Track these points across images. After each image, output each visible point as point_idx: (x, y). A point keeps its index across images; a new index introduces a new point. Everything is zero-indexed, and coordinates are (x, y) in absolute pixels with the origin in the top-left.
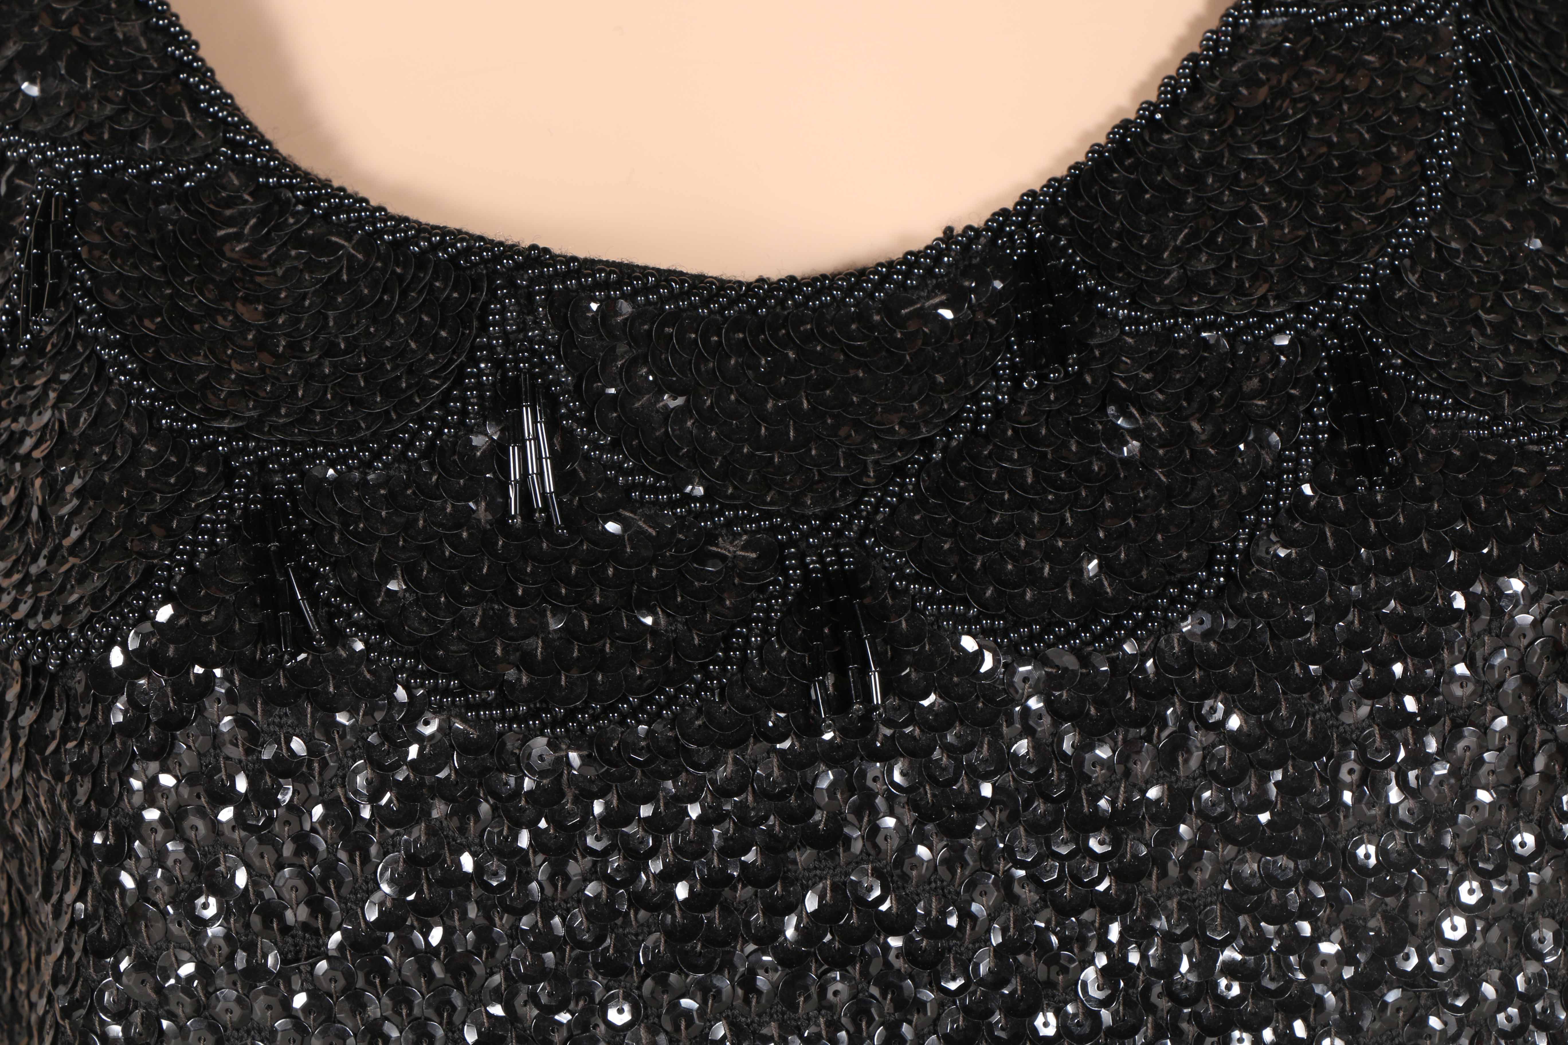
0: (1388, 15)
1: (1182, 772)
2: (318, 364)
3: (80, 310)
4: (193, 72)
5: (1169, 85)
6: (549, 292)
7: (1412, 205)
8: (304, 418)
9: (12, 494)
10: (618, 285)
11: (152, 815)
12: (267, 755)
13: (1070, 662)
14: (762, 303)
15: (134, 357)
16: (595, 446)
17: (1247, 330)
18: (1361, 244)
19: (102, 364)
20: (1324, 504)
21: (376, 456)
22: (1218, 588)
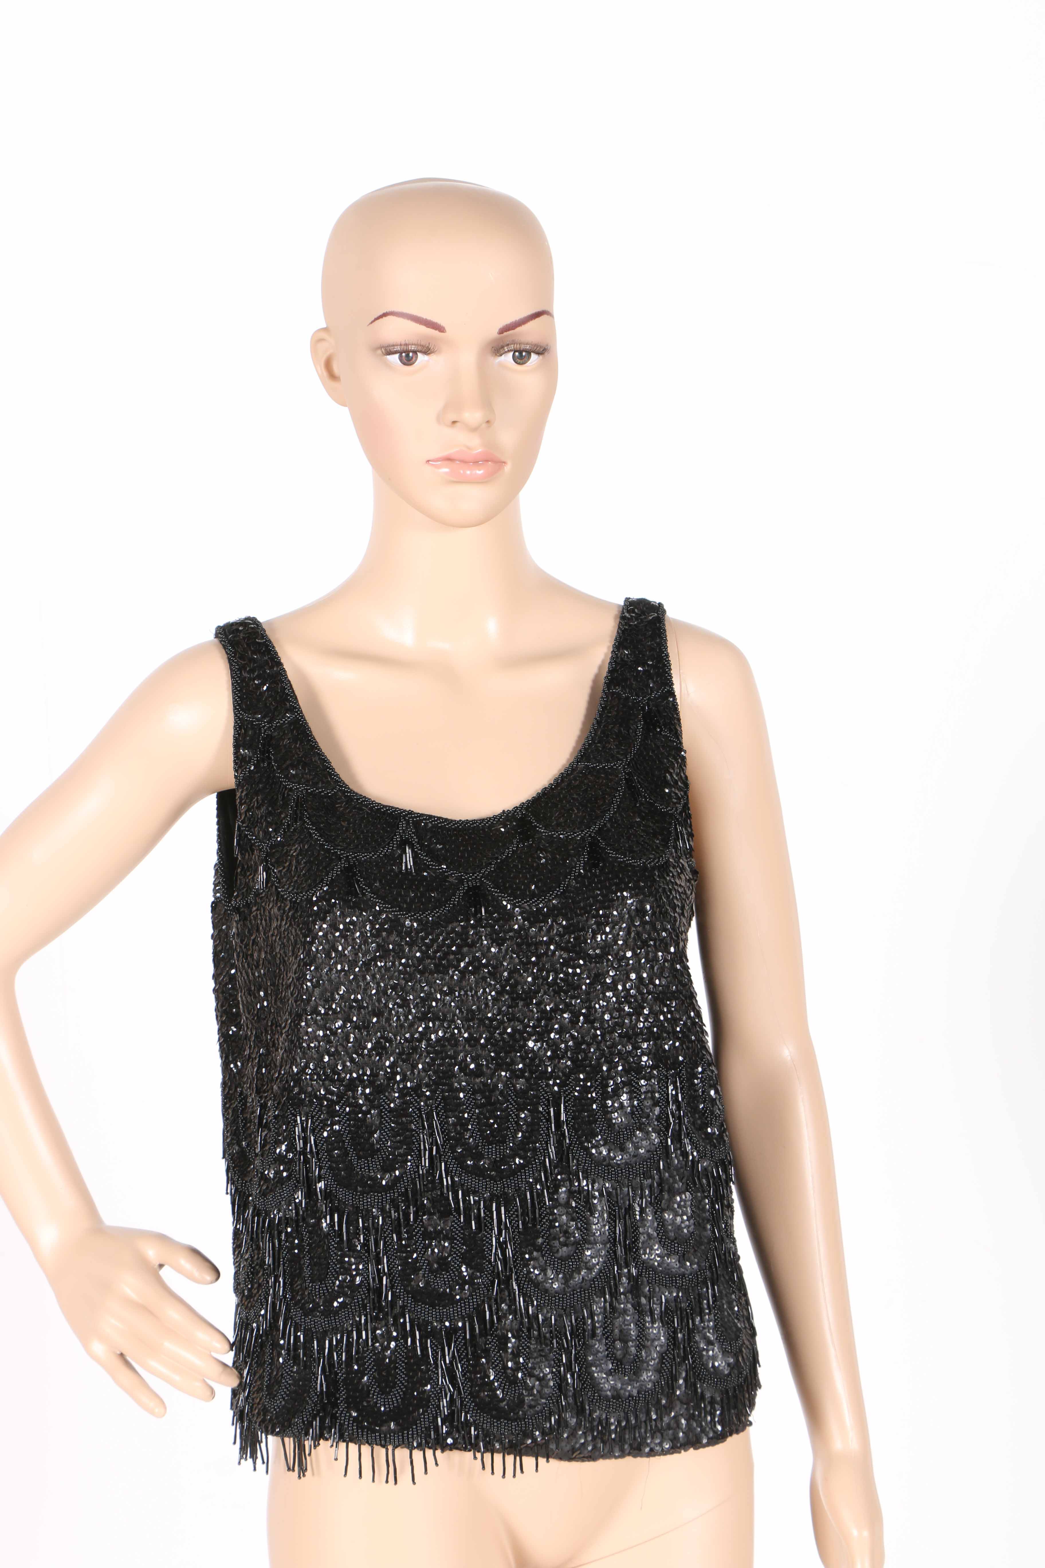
0: (607, 766)
1: (551, 934)
2: (360, 835)
3: (306, 822)
4: (330, 769)
5: (556, 780)
6: (413, 820)
7: (610, 809)
8: (357, 847)
9: (288, 864)
10: (428, 820)
11: (321, 934)
12: (348, 920)
13: (528, 908)
14: (460, 825)
15: (319, 832)
16: (422, 855)
17: (571, 835)
18: (597, 817)
19: (310, 834)
20: (586, 874)
21: (373, 855)
22: (561, 892)
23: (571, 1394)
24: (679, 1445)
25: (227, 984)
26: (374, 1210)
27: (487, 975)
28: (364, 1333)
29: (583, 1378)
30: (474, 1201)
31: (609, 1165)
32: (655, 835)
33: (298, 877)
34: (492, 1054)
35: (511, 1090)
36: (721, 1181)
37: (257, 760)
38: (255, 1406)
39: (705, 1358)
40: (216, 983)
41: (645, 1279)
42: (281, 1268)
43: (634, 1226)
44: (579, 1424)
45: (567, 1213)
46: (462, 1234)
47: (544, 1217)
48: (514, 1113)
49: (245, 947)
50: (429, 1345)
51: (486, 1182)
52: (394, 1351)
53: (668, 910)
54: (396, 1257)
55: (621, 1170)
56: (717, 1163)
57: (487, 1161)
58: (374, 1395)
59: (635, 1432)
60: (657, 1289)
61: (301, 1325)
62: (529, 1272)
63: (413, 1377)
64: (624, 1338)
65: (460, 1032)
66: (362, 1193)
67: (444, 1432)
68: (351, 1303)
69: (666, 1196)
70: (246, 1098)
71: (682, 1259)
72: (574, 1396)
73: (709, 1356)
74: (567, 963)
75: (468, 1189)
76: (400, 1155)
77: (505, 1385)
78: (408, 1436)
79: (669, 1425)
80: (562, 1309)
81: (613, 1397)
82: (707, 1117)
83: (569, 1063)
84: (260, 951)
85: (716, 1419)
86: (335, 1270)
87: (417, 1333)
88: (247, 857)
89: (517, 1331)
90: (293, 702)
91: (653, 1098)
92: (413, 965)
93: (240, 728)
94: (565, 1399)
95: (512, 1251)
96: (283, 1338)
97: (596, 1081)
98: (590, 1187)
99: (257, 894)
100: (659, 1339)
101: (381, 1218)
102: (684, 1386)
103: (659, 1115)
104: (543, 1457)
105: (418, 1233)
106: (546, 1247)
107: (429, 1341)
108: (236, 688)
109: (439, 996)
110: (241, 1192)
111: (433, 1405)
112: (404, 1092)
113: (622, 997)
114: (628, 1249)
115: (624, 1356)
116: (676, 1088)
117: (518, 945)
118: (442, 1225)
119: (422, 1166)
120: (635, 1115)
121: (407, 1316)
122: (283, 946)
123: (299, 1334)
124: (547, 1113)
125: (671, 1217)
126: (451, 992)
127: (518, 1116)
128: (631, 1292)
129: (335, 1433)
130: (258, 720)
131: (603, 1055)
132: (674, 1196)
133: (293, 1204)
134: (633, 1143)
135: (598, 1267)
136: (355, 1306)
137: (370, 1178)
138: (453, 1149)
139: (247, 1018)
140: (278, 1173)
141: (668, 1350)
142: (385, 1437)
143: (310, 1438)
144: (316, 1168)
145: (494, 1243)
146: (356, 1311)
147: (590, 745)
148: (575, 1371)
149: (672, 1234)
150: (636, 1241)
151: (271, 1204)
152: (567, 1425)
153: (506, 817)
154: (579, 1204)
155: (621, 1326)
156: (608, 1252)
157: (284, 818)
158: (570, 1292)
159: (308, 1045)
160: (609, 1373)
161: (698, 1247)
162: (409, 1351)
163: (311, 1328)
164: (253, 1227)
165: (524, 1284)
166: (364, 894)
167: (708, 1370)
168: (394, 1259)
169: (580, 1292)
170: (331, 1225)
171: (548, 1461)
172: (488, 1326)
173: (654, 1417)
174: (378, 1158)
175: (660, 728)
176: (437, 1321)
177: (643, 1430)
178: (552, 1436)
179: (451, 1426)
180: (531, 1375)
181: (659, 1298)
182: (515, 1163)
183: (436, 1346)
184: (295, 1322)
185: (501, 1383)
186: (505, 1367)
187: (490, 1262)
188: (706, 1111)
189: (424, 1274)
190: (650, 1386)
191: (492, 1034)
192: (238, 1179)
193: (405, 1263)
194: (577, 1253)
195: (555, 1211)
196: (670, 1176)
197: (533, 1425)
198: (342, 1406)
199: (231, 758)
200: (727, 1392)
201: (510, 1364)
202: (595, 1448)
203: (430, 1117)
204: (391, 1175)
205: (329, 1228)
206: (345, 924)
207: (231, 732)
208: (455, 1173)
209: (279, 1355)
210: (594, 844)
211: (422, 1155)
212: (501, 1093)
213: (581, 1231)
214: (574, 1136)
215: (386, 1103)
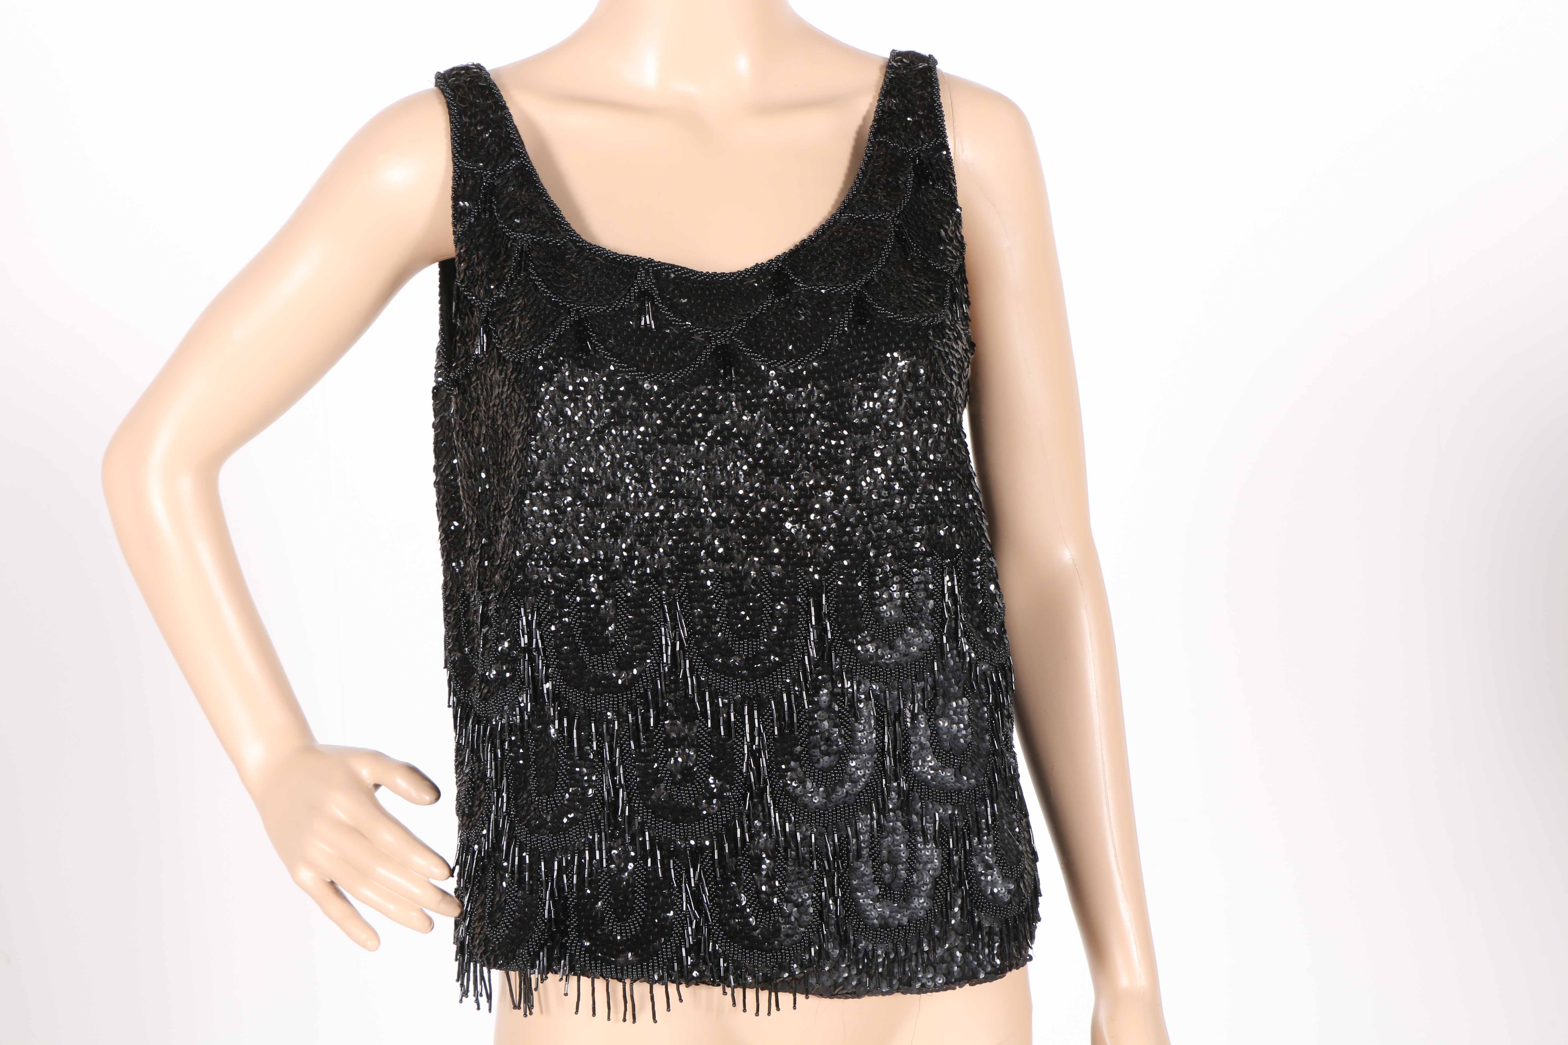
0: (874, 217)
1: (812, 400)
2: (593, 288)
3: (531, 273)
4: (560, 217)
5: (817, 231)
6: (653, 270)
7: (877, 262)
8: (588, 299)
10: (671, 269)
11: (547, 398)
12: (578, 381)
13: (784, 369)
14: (707, 278)
15: (545, 284)
16: (663, 309)
17: (833, 290)
18: (864, 271)
19: (536, 286)
20: (851, 333)
21: (607, 309)
22: (823, 353)
23: (833, 922)
24: (953, 980)
25: (448, 475)
26: (609, 714)
27: (737, 446)
28: (597, 852)
29: (847, 904)
30: (723, 703)
31: (877, 664)
32: (928, 292)
33: (522, 335)
34: (744, 537)
35: (765, 578)
36: (1001, 688)
37: (478, 212)
38: (476, 936)
39: (983, 883)
40: (437, 475)
41: (917, 795)
42: (504, 782)
43: (905, 734)
44: (842, 956)
45: (829, 718)
46: (709, 741)
47: (803, 722)
48: (768, 604)
49: (465, 424)
50: (672, 867)
51: (737, 682)
52: (633, 872)
53: (943, 375)
54: (634, 767)
55: (891, 671)
56: (996, 668)
57: (738, 659)
58: (609, 922)
59: (904, 966)
60: (930, 806)
61: (526, 844)
62: (787, 785)
63: (653, 902)
64: (893, 860)
65: (707, 511)
66: (595, 694)
67: (689, 963)
68: (583, 818)
69: (941, 702)
70: (469, 597)
71: (959, 772)
72: (837, 925)
73: (988, 881)
74: (829, 434)
75: (716, 690)
76: (638, 651)
77: (759, 911)
78: (647, 968)
79: (942, 957)
80: (823, 826)
81: (881, 926)
82: (986, 614)
83: (831, 548)
84: (480, 426)
85: (995, 952)
86: (565, 781)
87: (658, 852)
88: (466, 322)
89: (772, 851)
90: (519, 147)
91: (926, 589)
92: (653, 433)
93: (459, 177)
94: (827, 927)
95: (766, 760)
96: (507, 860)
97: (863, 568)
98: (855, 688)
99: (477, 360)
100: (933, 862)
101: (616, 722)
102: (959, 914)
103: (933, 609)
104: (802, 993)
105: (659, 739)
106: (805, 757)
107: (671, 861)
108: (455, 134)
109: (682, 470)
110: (463, 703)
111: (676, 933)
112: (642, 579)
113: (892, 474)
114: (897, 760)
115: (893, 881)
116: (952, 580)
117: (774, 412)
118: (686, 731)
119: (663, 663)
120: (906, 608)
121: (647, 833)
122: (505, 416)
123: (524, 854)
124: (806, 604)
125: (946, 724)
126: (697, 465)
127: (773, 608)
128: (901, 809)
129: (565, 965)
130: (479, 168)
131: (869, 539)
132: (950, 701)
133: (517, 709)
134: (903, 639)
135: (863, 780)
136: (587, 822)
137: (605, 677)
138: (699, 645)
139: (467, 505)
140: (500, 673)
141: (942, 874)
142: (622, 969)
143: (536, 971)
144: (543, 666)
145: (746, 752)
146: (588, 829)
147: (854, 195)
148: (838, 896)
149: (947, 744)
150: (907, 751)
151: (492, 710)
152: (828, 956)
153: (760, 271)
154: (843, 708)
155: (889, 846)
156: (875, 763)
157: (507, 273)
158: (832, 808)
159: (534, 526)
160: (876, 899)
161: (976, 760)
162: (649, 873)
163: (538, 847)
164: (473, 737)
165: (780, 798)
166: (596, 352)
167: (986, 898)
168: (632, 770)
169: (844, 807)
170: (560, 731)
171: (807, 998)
172: (739, 845)
173: (926, 949)
174: (613, 654)
175: (932, 180)
176: (681, 840)
177: (913, 964)
178: (811, 970)
179: (697, 957)
180: (788, 901)
181: (932, 816)
182: (770, 661)
183: (680, 867)
184: (520, 842)
185: (755, 909)
186: (759, 891)
187: (741, 773)
188: (984, 608)
189: (666, 786)
190: (922, 914)
191: (743, 514)
192: (460, 689)
193: (644, 773)
194: (840, 764)
195: (816, 716)
196: (944, 679)
197: (790, 956)
198: (573, 934)
199: (450, 212)
200: (1007, 920)
201: (764, 888)
202: (860, 982)
203: (671, 606)
204: (628, 674)
205: (557, 734)
206: (576, 385)
207: (450, 183)
208: (702, 672)
209: (503, 878)
210: (860, 299)
211: (664, 651)
212: (754, 581)
213: (845, 739)
214: (837, 631)
215: (622, 591)
